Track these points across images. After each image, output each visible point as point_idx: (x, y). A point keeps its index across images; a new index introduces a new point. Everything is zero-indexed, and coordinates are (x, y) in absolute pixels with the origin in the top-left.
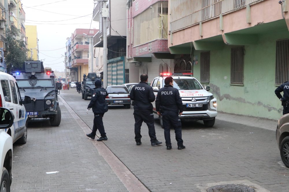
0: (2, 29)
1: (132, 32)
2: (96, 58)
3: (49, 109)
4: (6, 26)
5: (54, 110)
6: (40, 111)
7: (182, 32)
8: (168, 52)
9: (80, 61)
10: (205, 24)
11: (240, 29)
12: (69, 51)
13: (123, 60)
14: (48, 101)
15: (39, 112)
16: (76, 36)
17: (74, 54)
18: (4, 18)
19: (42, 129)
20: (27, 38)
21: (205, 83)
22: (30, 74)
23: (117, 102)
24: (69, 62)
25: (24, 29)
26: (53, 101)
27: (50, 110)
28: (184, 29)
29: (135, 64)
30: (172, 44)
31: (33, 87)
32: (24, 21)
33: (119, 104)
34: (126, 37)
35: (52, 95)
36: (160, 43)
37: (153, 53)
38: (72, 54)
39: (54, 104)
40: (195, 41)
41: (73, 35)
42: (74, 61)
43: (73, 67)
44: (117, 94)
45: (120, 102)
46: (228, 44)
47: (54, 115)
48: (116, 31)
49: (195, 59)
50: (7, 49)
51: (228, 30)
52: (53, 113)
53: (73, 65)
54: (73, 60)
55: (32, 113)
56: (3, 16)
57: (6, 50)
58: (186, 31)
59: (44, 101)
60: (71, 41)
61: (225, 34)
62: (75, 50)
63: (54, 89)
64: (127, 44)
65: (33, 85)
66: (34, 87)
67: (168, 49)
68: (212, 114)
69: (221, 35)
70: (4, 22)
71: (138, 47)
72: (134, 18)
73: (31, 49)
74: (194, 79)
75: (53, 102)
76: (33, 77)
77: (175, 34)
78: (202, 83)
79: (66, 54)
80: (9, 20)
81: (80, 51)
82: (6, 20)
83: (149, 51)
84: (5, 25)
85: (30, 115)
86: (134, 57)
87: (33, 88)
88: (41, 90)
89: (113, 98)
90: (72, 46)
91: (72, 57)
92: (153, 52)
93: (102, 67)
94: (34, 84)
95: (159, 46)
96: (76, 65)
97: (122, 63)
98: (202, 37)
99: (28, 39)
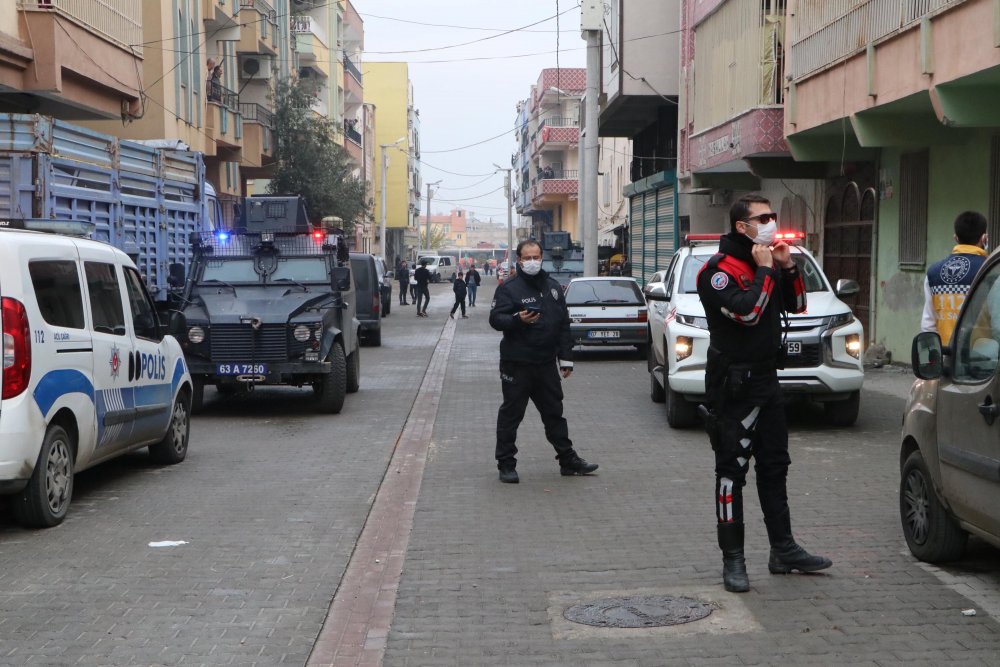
0: (264, 82)
1: (691, 83)
2: (602, 174)
3: (304, 355)
4: (276, 73)
5: (320, 358)
6: (274, 362)
7: (821, 81)
8: (788, 155)
9: (555, 185)
10: (883, 51)
11: (978, 70)
12: (523, 151)
13: (670, 183)
14: (302, 328)
15: (270, 364)
16: (544, 97)
17: (537, 161)
18: (268, 44)
19: (277, 421)
20: (370, 108)
21: (912, 268)
22: (257, 239)
23: (598, 335)
24: (523, 191)
25: (358, 76)
26: (317, 329)
27: (308, 359)
28: (826, 72)
29: (707, 197)
30: (795, 125)
31: (265, 280)
32: (358, 49)
33: (604, 342)
34: (676, 98)
35: (318, 310)
36: (766, 122)
37: (745, 158)
38: (531, 162)
39: (322, 339)
40: (858, 115)
41: (535, 90)
42: (536, 188)
43: (534, 209)
44: (600, 308)
45: (611, 334)
46: (948, 122)
47: (323, 376)
48: (643, 80)
49: (884, 178)
50: (276, 149)
51: (944, 76)
52: (316, 370)
53: (533, 200)
54: (534, 182)
55: (248, 369)
56: (263, 38)
57: (274, 154)
58: (832, 74)
59: (288, 328)
60: (528, 115)
61: (938, 87)
62: (540, 148)
63: (329, 289)
64: (681, 126)
65: (264, 276)
66: (267, 282)
67: (783, 143)
68: (840, 380)
69: (925, 93)
70: (269, 58)
71: (704, 137)
72: (695, 28)
73: (383, 147)
74: (803, 254)
75: (318, 334)
76: (266, 249)
77: (803, 89)
78: (904, 267)
79: (514, 162)
80: (293, 50)
81: (557, 149)
82: (277, 51)
83: (734, 152)
84: (272, 69)
85: (241, 373)
86: (695, 174)
87: (263, 286)
88: (288, 293)
89: (585, 320)
90: (531, 134)
91: (533, 174)
92: (744, 155)
93: (619, 210)
94: (268, 272)
95: (760, 133)
96: (544, 203)
97: (670, 194)
98: (875, 97)
99: (377, 110)
